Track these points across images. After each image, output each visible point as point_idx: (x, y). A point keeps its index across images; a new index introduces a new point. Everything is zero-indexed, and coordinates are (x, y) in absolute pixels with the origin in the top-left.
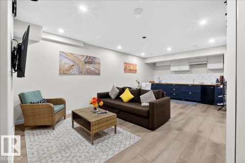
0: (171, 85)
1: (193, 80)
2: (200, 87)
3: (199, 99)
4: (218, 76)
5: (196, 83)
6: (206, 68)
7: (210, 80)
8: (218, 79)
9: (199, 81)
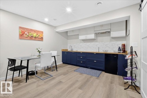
0: (79, 53)
1: (99, 48)
2: (104, 56)
3: (103, 68)
4: (120, 44)
5: (101, 51)
6: (109, 37)
7: (113, 48)
8: (119, 48)
9: (103, 49)
